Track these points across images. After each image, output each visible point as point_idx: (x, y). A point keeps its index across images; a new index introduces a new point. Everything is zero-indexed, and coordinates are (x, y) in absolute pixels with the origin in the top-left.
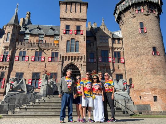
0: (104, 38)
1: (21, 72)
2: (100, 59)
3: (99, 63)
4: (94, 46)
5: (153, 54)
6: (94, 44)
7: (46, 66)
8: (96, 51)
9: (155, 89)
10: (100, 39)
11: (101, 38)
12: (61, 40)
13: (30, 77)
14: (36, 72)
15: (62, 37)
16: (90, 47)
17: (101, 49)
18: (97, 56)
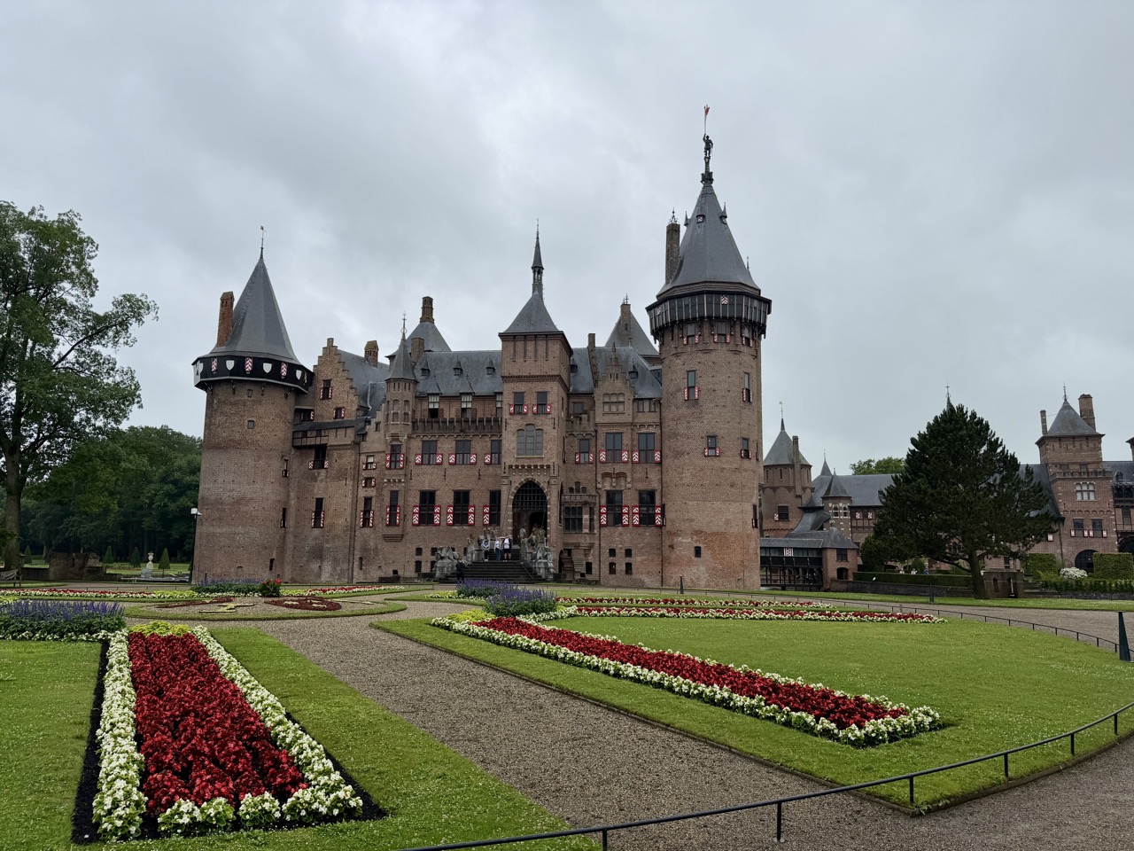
0: (614, 399)
1: (431, 489)
2: (603, 457)
3: (599, 464)
4: (589, 420)
5: (706, 454)
6: (589, 417)
7: (479, 475)
8: (593, 434)
9: (698, 533)
10: (604, 403)
11: (607, 400)
12: (506, 430)
13: (451, 500)
14: (462, 488)
15: (506, 422)
16: (580, 424)
17: (605, 430)
18: (596, 446)
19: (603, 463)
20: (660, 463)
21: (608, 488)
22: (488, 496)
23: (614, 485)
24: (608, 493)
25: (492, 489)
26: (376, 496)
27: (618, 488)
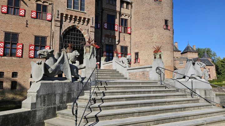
3: (103, 30)
5: (165, 28)
14: (11, 31)
17: (107, 12)
18: (102, 20)
19: (106, 29)
20: (130, 34)
21: (107, 43)
22: (33, 38)
24: (107, 45)
25: (37, 34)
27: (111, 44)
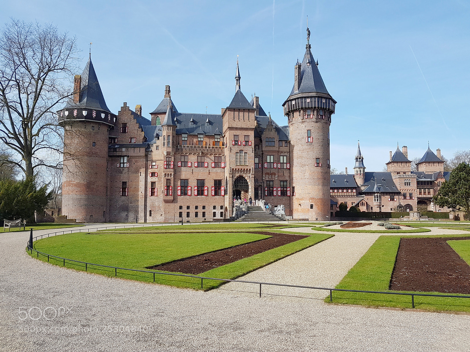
0: (270, 140)
1: (186, 178)
2: (266, 165)
3: (264, 169)
5: (316, 166)
6: (259, 147)
7: (209, 173)
8: (261, 155)
9: (312, 198)
10: (266, 141)
12: (231, 152)
13: (196, 184)
15: (231, 149)
22: (213, 182)
23: (270, 178)
24: (267, 181)
25: (215, 179)
26: (158, 181)
27: (271, 180)
